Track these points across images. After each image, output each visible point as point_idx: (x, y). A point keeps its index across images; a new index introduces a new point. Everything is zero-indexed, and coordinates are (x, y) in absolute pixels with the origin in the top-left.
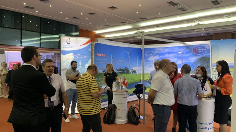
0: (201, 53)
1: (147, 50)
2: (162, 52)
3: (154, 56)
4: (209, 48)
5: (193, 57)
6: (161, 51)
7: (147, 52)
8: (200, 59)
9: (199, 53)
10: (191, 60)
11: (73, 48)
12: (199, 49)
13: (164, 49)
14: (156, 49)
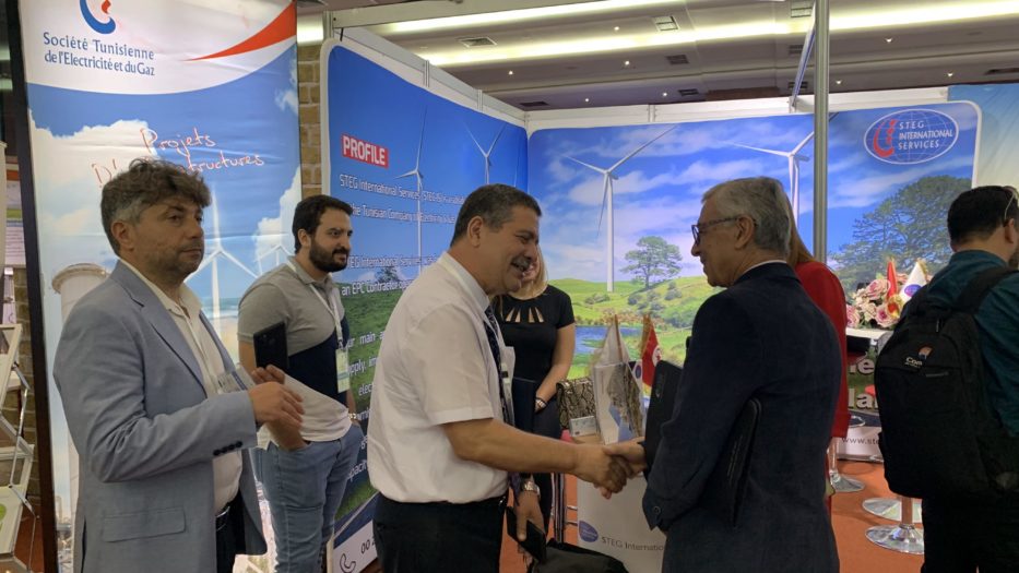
0: (916, 154)
1: (565, 144)
2: (669, 151)
3: (613, 176)
4: (967, 126)
5: (863, 177)
6: (659, 147)
7: (566, 155)
8: (908, 187)
9: (903, 155)
10: (850, 198)
11: (149, 72)
12: (904, 131)
13: (679, 133)
14: (624, 136)
